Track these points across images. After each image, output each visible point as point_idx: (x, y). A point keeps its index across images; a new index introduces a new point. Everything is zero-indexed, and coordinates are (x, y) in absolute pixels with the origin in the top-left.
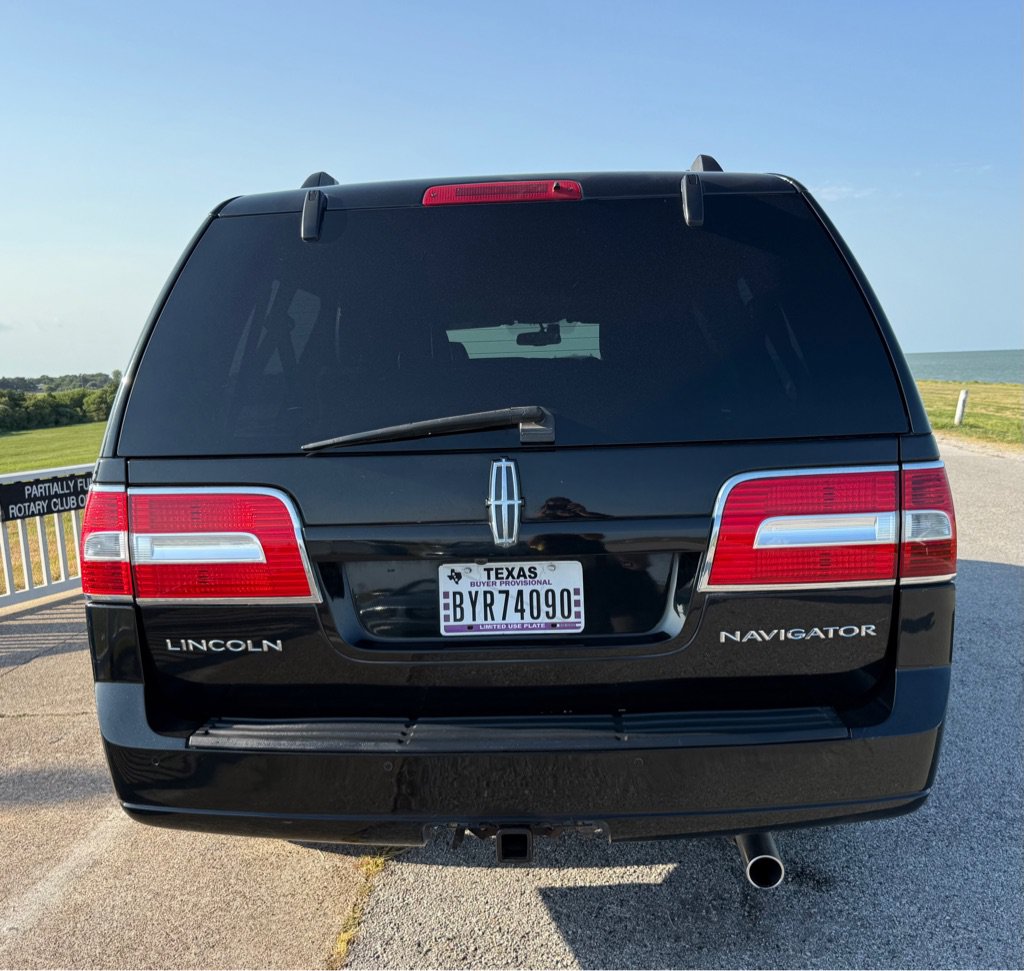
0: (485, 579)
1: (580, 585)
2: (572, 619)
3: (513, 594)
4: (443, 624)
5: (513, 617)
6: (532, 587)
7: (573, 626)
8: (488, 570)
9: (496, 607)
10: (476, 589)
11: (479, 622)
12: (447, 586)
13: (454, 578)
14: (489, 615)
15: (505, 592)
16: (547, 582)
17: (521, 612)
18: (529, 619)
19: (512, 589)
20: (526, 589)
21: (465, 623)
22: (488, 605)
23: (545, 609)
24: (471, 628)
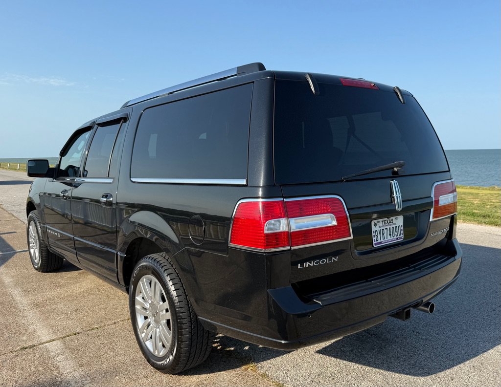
0: (382, 225)
1: (402, 224)
2: (401, 236)
3: (388, 229)
4: (374, 243)
5: (389, 238)
6: (392, 226)
7: (401, 238)
8: (382, 221)
9: (385, 235)
10: (379, 229)
11: (382, 240)
12: (374, 228)
13: (375, 225)
14: (384, 238)
15: (386, 229)
16: (395, 224)
17: (390, 235)
18: (392, 238)
19: (388, 227)
20: (391, 227)
21: (379, 241)
22: (383, 234)
23: (396, 233)
24: (380, 243)
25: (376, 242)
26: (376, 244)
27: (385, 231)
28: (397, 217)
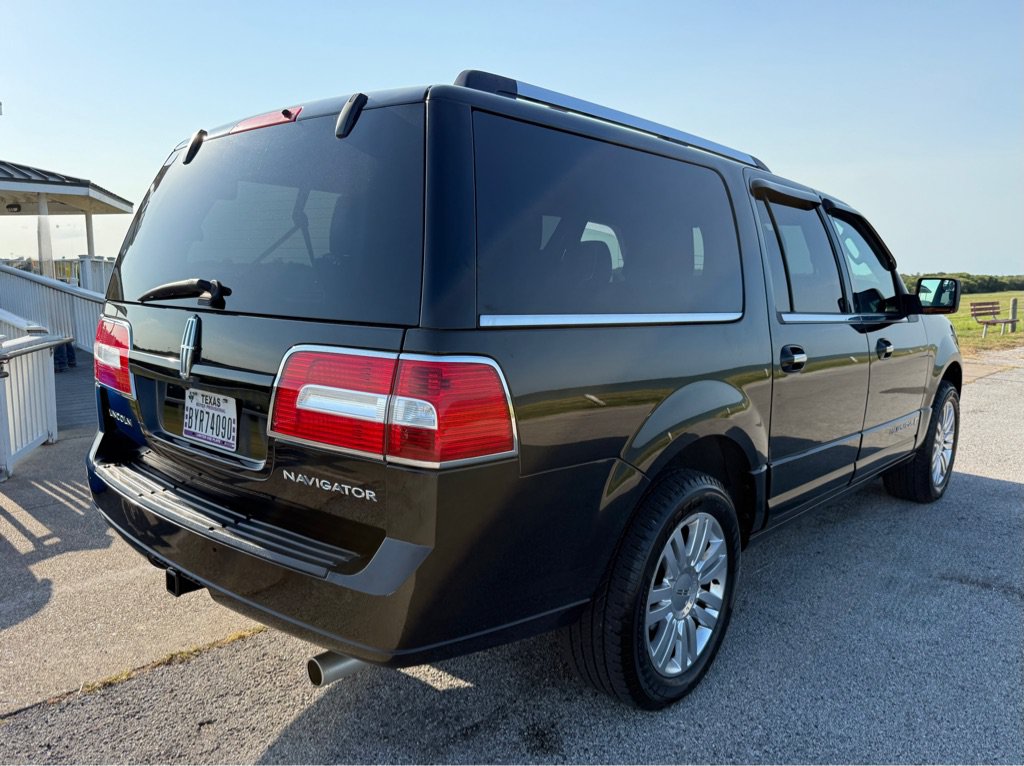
0: (201, 402)
1: (235, 418)
2: (231, 441)
3: (211, 415)
4: (184, 428)
5: (210, 432)
6: (218, 413)
7: (229, 445)
8: (203, 396)
9: (205, 423)
10: (198, 408)
11: (197, 431)
12: (188, 403)
13: (191, 398)
14: (201, 428)
15: (208, 413)
16: (223, 411)
17: (212, 428)
18: (215, 436)
19: (211, 412)
20: (216, 413)
21: (192, 430)
22: (201, 421)
23: (222, 430)
24: (194, 434)
25: (187, 428)
26: (187, 432)
27: (206, 416)
28: (228, 398)
